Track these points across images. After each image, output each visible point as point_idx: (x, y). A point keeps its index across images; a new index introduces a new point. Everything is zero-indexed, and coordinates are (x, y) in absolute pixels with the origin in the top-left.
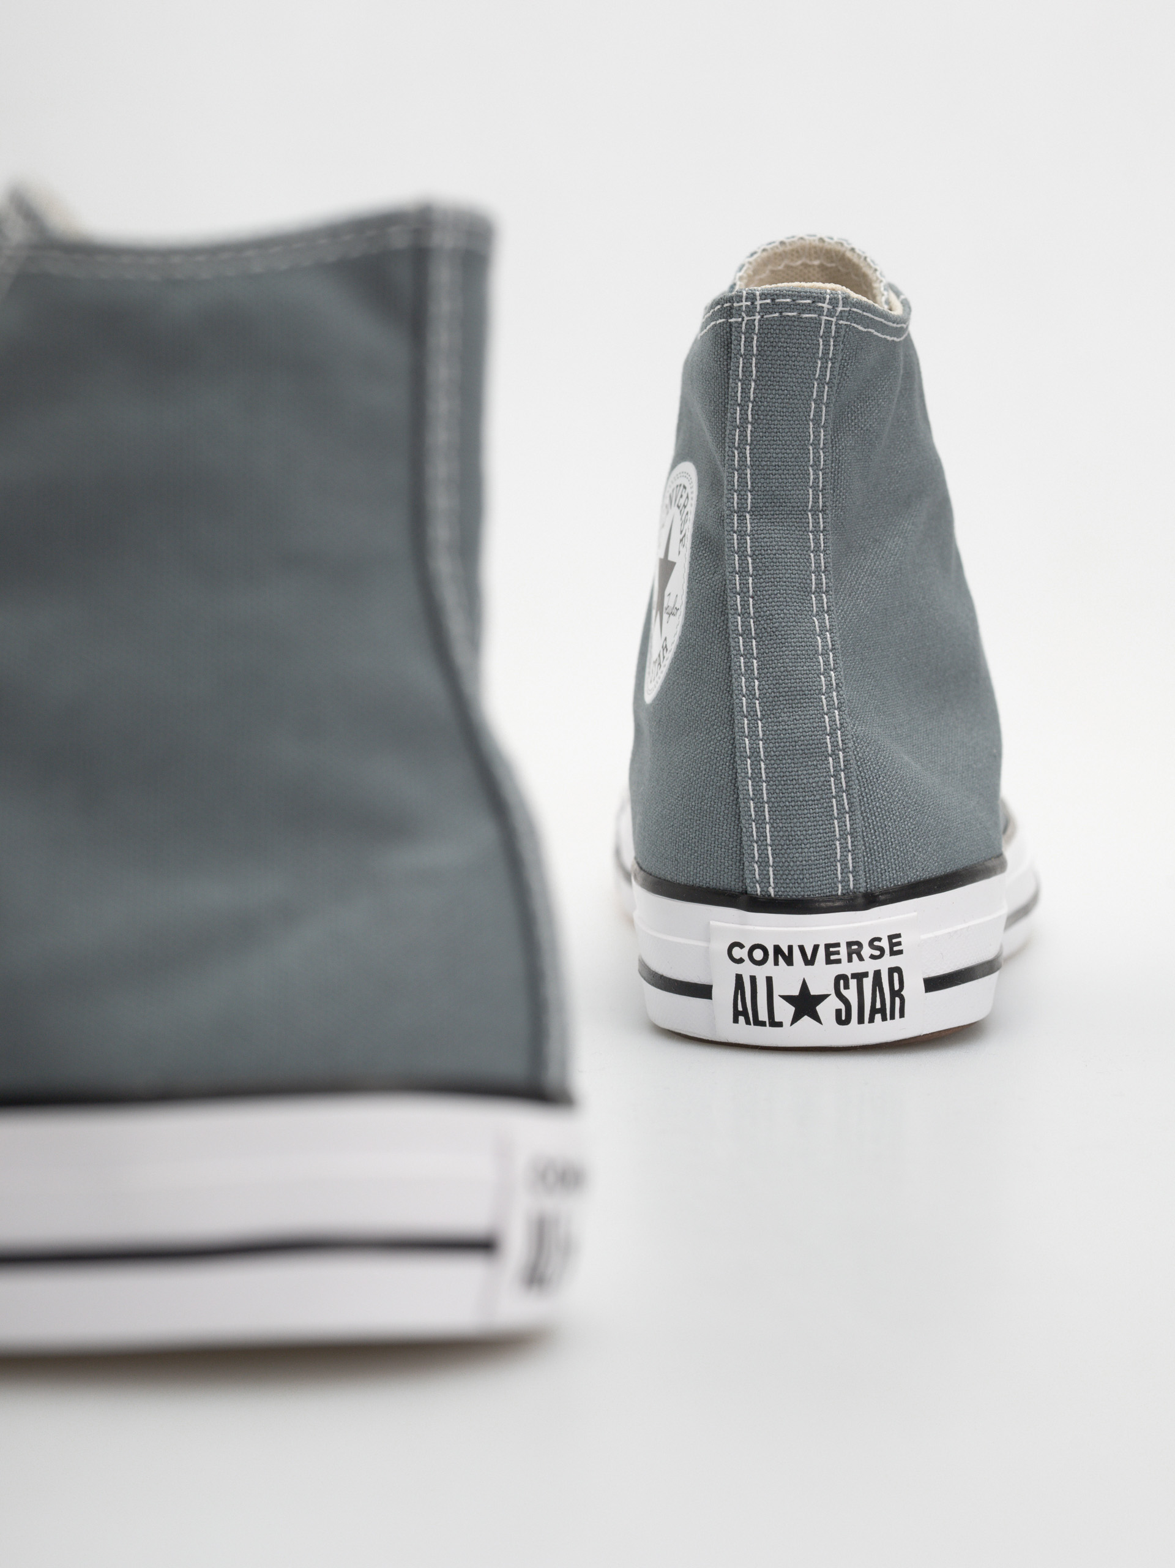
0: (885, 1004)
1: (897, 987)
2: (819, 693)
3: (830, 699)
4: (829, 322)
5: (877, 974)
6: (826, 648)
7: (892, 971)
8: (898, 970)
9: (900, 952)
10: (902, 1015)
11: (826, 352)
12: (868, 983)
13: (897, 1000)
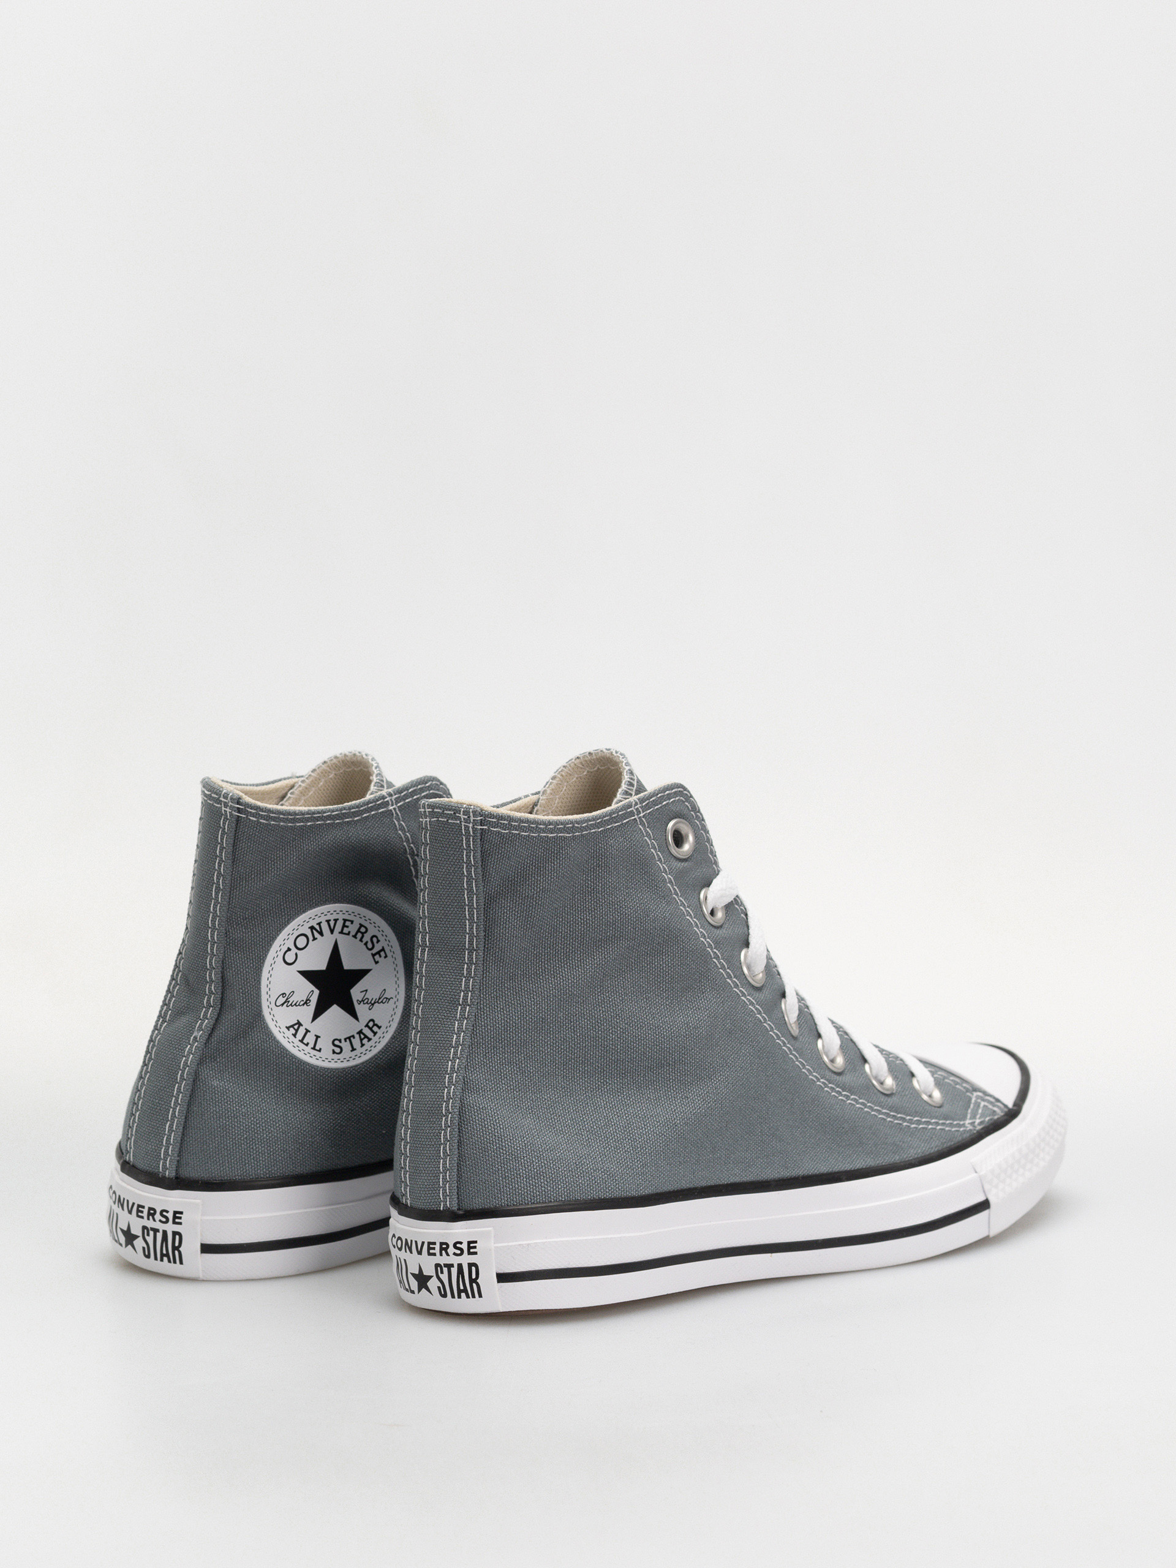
0: (466, 1287)
1: (474, 1277)
2: (446, 1074)
3: (451, 1078)
4: (467, 828)
5: (460, 1266)
6: (458, 1043)
7: (470, 1265)
8: (476, 1265)
9: (475, 1253)
10: (480, 1296)
11: (468, 846)
12: (454, 1271)
13: (474, 1285)
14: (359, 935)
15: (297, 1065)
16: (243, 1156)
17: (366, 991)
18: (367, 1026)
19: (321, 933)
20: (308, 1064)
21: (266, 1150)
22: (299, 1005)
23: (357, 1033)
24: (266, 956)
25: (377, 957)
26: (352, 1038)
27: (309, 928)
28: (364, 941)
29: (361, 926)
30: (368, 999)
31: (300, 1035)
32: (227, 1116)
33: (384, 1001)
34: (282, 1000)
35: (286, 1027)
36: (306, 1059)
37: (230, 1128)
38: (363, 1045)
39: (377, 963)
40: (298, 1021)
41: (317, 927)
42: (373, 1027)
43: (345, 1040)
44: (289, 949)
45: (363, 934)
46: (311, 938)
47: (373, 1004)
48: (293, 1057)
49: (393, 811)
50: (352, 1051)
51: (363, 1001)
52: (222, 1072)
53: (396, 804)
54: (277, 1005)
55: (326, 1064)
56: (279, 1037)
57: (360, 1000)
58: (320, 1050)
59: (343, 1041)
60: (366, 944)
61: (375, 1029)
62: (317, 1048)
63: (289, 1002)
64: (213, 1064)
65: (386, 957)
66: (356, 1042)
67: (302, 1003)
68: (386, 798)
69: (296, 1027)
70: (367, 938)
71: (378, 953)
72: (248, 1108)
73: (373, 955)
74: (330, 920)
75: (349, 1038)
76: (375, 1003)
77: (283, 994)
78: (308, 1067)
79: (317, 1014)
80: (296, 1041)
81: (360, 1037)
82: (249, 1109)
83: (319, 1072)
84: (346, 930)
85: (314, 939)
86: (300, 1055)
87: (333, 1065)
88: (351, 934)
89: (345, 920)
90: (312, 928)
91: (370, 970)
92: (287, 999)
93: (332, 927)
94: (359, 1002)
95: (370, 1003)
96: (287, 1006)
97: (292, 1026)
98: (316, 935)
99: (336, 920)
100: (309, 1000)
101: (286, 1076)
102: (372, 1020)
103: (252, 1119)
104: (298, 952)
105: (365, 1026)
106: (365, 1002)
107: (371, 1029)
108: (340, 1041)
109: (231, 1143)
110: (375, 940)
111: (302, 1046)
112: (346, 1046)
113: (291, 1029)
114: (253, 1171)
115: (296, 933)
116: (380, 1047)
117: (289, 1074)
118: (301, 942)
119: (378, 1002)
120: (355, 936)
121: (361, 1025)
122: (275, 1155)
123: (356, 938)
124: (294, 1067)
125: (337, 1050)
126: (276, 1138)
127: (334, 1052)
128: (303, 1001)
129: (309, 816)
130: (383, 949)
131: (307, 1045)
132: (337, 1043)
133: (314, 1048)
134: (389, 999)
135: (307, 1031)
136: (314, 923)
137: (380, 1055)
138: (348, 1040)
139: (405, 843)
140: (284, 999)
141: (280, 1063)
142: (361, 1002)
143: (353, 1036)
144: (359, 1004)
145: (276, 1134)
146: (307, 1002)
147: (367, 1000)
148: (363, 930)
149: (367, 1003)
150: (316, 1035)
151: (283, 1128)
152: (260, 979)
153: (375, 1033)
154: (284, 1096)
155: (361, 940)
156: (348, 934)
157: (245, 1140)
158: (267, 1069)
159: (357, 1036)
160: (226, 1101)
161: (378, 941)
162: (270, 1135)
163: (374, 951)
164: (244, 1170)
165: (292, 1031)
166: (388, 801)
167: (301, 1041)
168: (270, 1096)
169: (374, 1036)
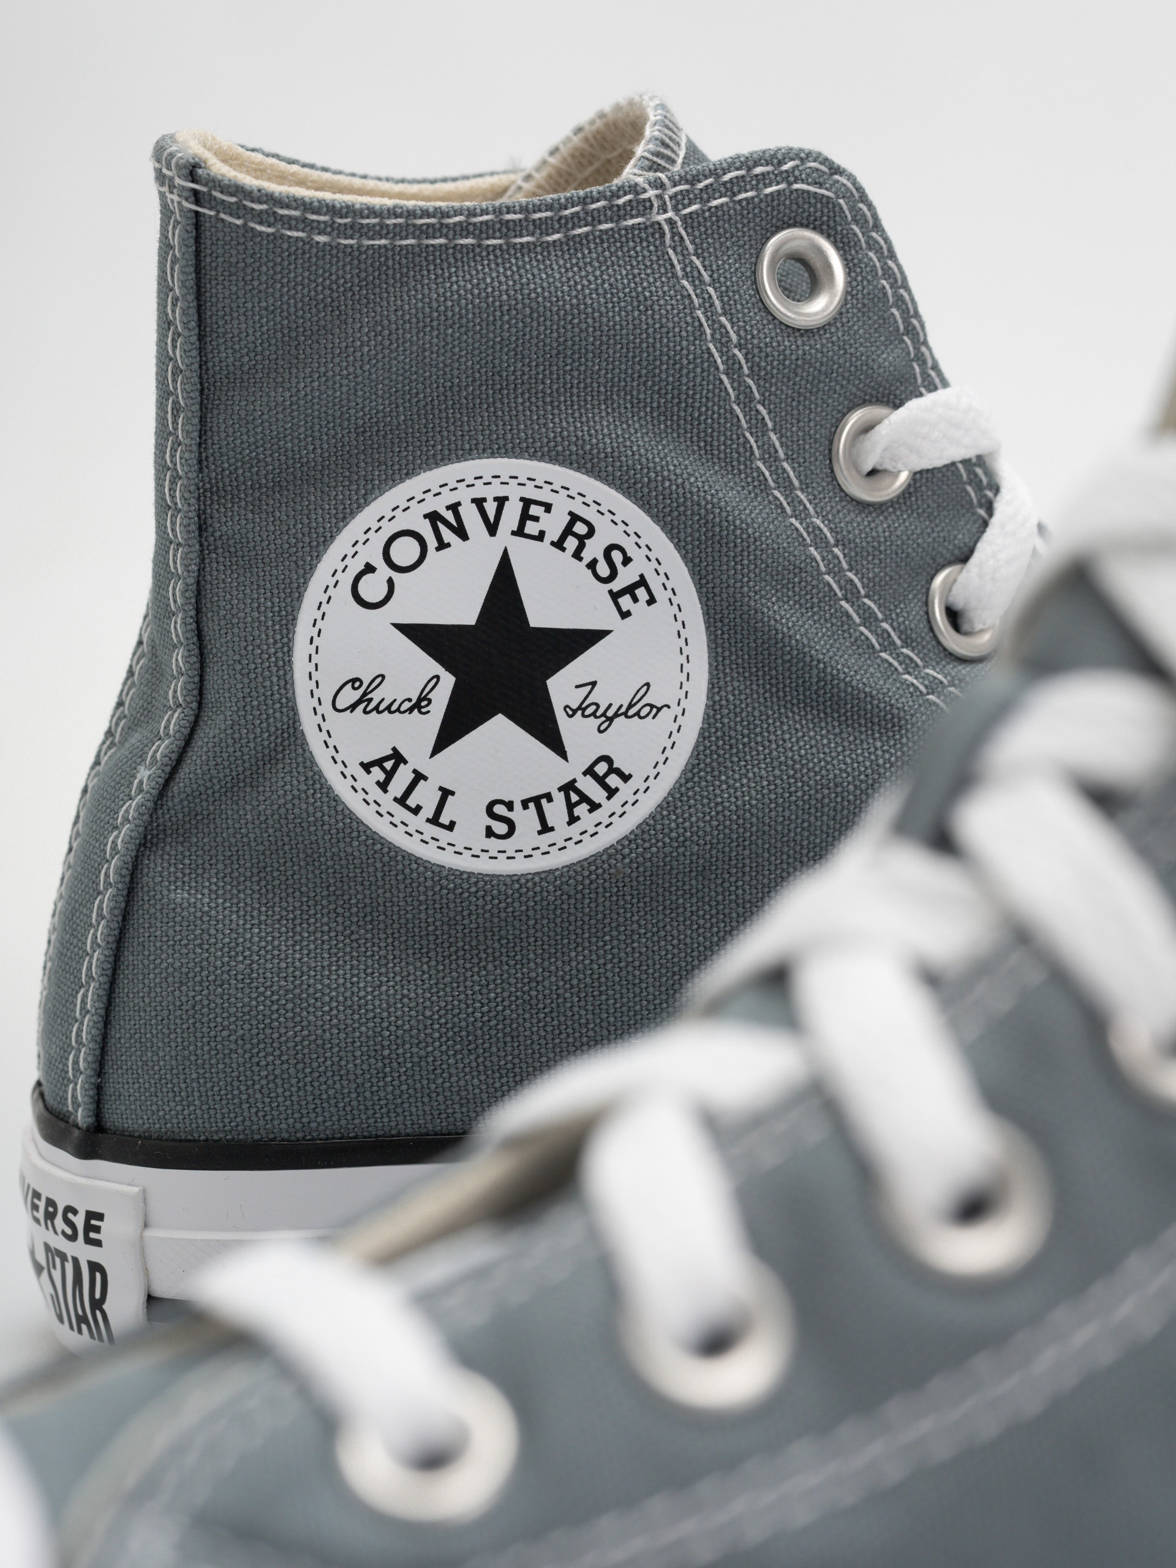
14: (571, 543)
15: (386, 859)
16: (236, 1083)
17: (594, 684)
18: (590, 771)
19: (461, 532)
20: (417, 860)
21: (292, 1071)
22: (398, 710)
23: (560, 789)
24: (306, 583)
25: (625, 602)
26: (544, 801)
27: (426, 516)
28: (587, 560)
29: (574, 518)
30: (598, 706)
31: (398, 785)
32: (198, 979)
33: (643, 714)
34: (349, 696)
35: (362, 764)
36: (412, 846)
37: (205, 1010)
38: (573, 819)
39: (625, 615)
40: (394, 749)
41: (449, 516)
42: (606, 775)
43: (525, 804)
44: (369, 569)
45: (582, 540)
46: (432, 542)
47: (611, 720)
48: (375, 839)
49: (666, 228)
50: (540, 833)
51: (581, 708)
52: (200, 871)
53: (676, 209)
54: (339, 706)
55: (465, 863)
56: (341, 788)
57: (575, 707)
58: (451, 826)
59: (518, 806)
60: (592, 565)
61: (613, 781)
62: (444, 819)
63: (370, 700)
64: (180, 849)
65: (652, 601)
66: (556, 811)
67: (406, 705)
68: (645, 191)
69: (388, 765)
70: (594, 549)
71: (630, 590)
72: (253, 962)
73: (615, 596)
74: (485, 500)
75: (537, 800)
76: (616, 715)
77: (355, 682)
78: (414, 866)
79: (447, 736)
80: (387, 801)
81: (568, 798)
82: (255, 966)
83: (444, 882)
84: (531, 528)
85: (442, 545)
86: (396, 837)
87: (483, 866)
88: (548, 539)
89: (527, 503)
90: (434, 518)
91: (606, 633)
92: (365, 694)
93: (492, 519)
94: (571, 712)
95: (604, 714)
96: (365, 712)
97: (379, 763)
98: (447, 535)
99: (501, 501)
100: (425, 698)
101: (360, 888)
102: (607, 759)
103: (262, 989)
104: (397, 577)
105: (585, 773)
106: (588, 712)
107: (601, 781)
108: (510, 806)
109: (206, 1048)
110: (617, 556)
111: (401, 813)
112: (525, 819)
113: (376, 770)
114: (262, 1123)
115: (389, 530)
116: (623, 827)
117: (367, 883)
118: (405, 551)
119: (625, 714)
120: (559, 545)
121: (573, 769)
122: (316, 1084)
123: (563, 549)
124: (379, 865)
125: (501, 828)
126: (320, 1042)
127: (490, 833)
128: (410, 700)
129: (400, 221)
130: (642, 582)
131: (416, 811)
132: (499, 809)
133: (434, 821)
134: (659, 709)
135: (419, 777)
136: (439, 505)
137: (624, 847)
138: (531, 805)
139: (699, 313)
140: (358, 694)
141: (342, 855)
142: (575, 712)
143: (549, 797)
144: (570, 716)
145: (319, 1032)
146: (420, 704)
147: (593, 708)
148: (580, 528)
149: (594, 714)
150: (441, 789)
151: (342, 1016)
152: (291, 640)
153: (611, 792)
154: (353, 937)
155: (577, 555)
156: (541, 536)
157: (240, 1042)
158: (310, 868)
159: (559, 798)
160: (198, 942)
161: (627, 561)
162: (305, 1033)
163: (617, 585)
164: (239, 1119)
165: (378, 774)
166: (649, 200)
167: (402, 801)
168: (319, 935)
169: (609, 798)
